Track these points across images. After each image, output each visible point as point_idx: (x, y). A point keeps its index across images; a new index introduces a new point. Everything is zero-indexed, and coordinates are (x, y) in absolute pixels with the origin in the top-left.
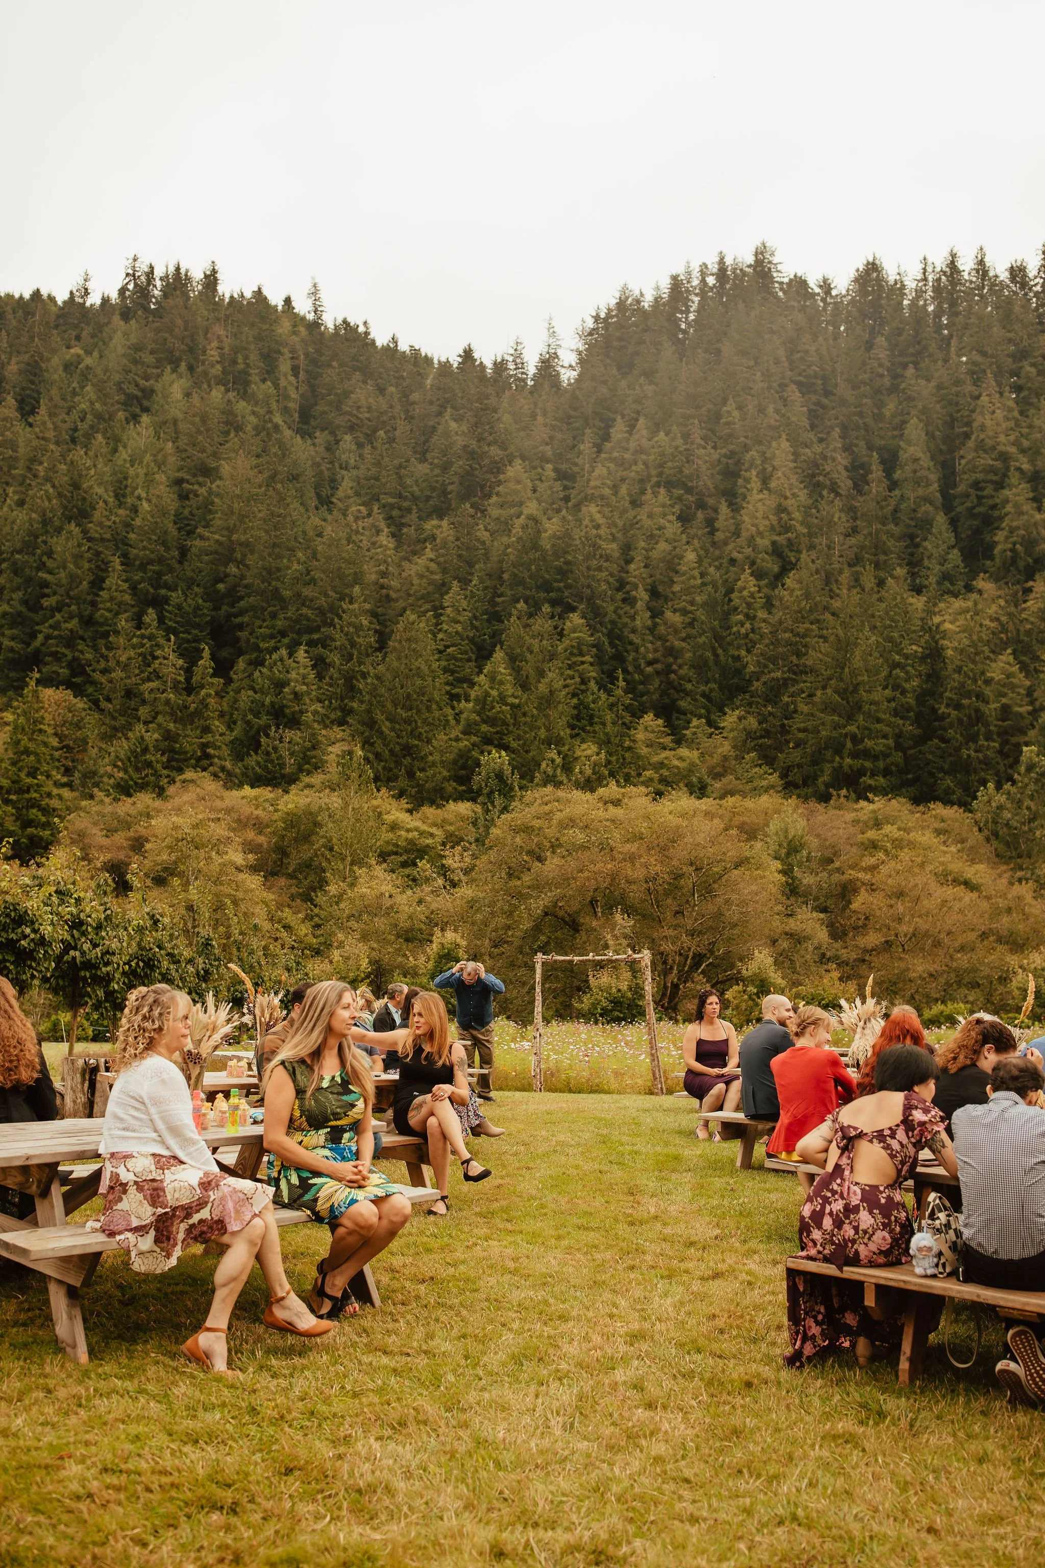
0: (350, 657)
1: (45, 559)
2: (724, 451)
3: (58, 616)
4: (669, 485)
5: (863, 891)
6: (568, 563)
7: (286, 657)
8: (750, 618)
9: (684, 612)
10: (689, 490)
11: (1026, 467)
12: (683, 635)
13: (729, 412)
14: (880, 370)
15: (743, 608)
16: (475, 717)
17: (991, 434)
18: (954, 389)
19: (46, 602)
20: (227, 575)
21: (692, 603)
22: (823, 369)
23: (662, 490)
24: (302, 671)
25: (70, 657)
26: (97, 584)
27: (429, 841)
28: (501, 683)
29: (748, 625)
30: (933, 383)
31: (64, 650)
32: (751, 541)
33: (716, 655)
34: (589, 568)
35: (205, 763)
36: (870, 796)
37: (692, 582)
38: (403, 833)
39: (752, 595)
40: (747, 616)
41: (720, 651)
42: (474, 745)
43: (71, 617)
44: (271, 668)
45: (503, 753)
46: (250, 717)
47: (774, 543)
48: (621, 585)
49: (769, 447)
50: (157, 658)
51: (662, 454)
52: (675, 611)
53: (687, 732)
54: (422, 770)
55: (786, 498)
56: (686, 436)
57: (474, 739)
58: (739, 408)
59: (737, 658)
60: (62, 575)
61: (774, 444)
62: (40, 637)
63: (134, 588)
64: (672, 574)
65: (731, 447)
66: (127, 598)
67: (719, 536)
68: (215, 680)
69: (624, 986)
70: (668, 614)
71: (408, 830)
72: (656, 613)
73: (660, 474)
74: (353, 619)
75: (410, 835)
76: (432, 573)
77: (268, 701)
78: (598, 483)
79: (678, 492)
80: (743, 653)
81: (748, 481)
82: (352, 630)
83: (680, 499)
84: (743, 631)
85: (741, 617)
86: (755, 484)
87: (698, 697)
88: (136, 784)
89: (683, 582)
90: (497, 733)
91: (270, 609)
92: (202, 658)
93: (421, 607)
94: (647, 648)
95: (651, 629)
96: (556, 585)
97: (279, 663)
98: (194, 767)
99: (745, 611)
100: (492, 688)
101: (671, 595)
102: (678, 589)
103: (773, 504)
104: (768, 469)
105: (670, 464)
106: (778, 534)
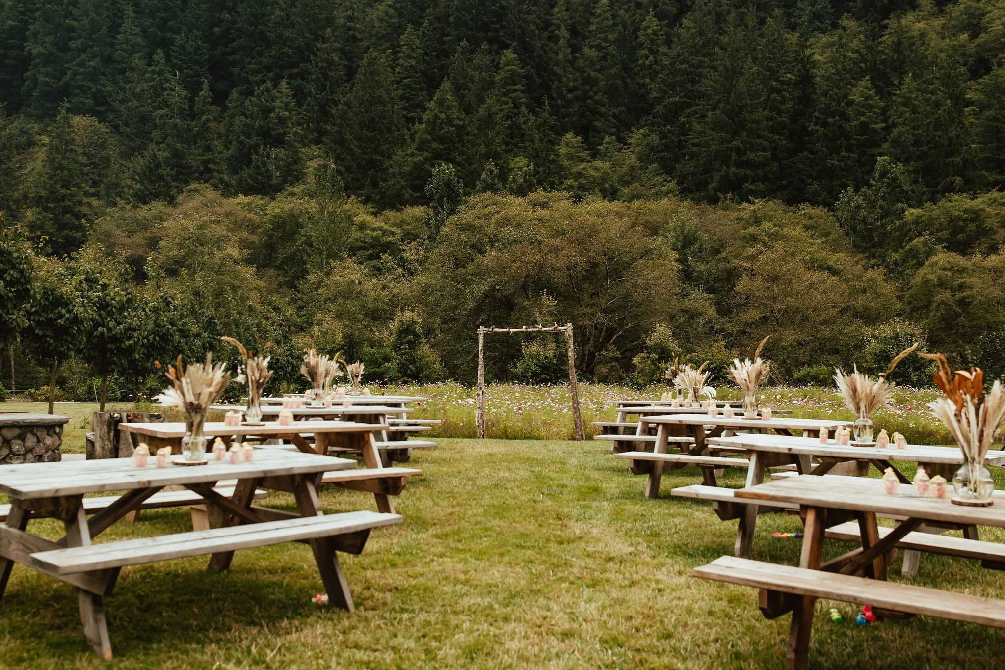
0: (324, 88)
1: (71, 8)
3: (83, 56)
5: (744, 276)
7: (271, 88)
8: (653, 52)
9: (599, 48)
12: (598, 67)
15: (647, 44)
16: (426, 136)
19: (73, 45)
20: (222, 21)
21: (605, 40)
24: (284, 100)
25: (94, 90)
26: (115, 28)
27: (391, 238)
28: (449, 108)
31: (89, 84)
33: (625, 83)
34: (520, 12)
35: (206, 176)
36: (751, 198)
37: (606, 23)
38: (369, 232)
39: (655, 33)
40: (651, 51)
41: (628, 80)
42: (426, 159)
43: (94, 56)
44: (259, 98)
45: (451, 166)
46: (243, 138)
48: (547, 26)
50: (166, 90)
52: (591, 47)
53: (600, 147)
54: (385, 180)
57: (426, 154)
59: (643, 86)
60: (86, 22)
62: (69, 73)
63: (144, 31)
64: (588, 16)
66: (140, 40)
68: (214, 108)
69: (550, 354)
70: (586, 50)
71: (374, 230)
72: (576, 49)
74: (326, 56)
75: (375, 234)
76: (390, 17)
77: (257, 124)
80: (648, 81)
82: (325, 65)
84: (647, 62)
85: (645, 51)
87: (610, 118)
88: (151, 193)
89: (598, 23)
90: (445, 149)
91: (257, 48)
92: (202, 89)
93: (381, 45)
94: (568, 78)
95: (572, 63)
96: (492, 26)
97: (265, 93)
98: (198, 179)
99: (649, 46)
100: (441, 112)
101: (587, 34)
102: (594, 28)
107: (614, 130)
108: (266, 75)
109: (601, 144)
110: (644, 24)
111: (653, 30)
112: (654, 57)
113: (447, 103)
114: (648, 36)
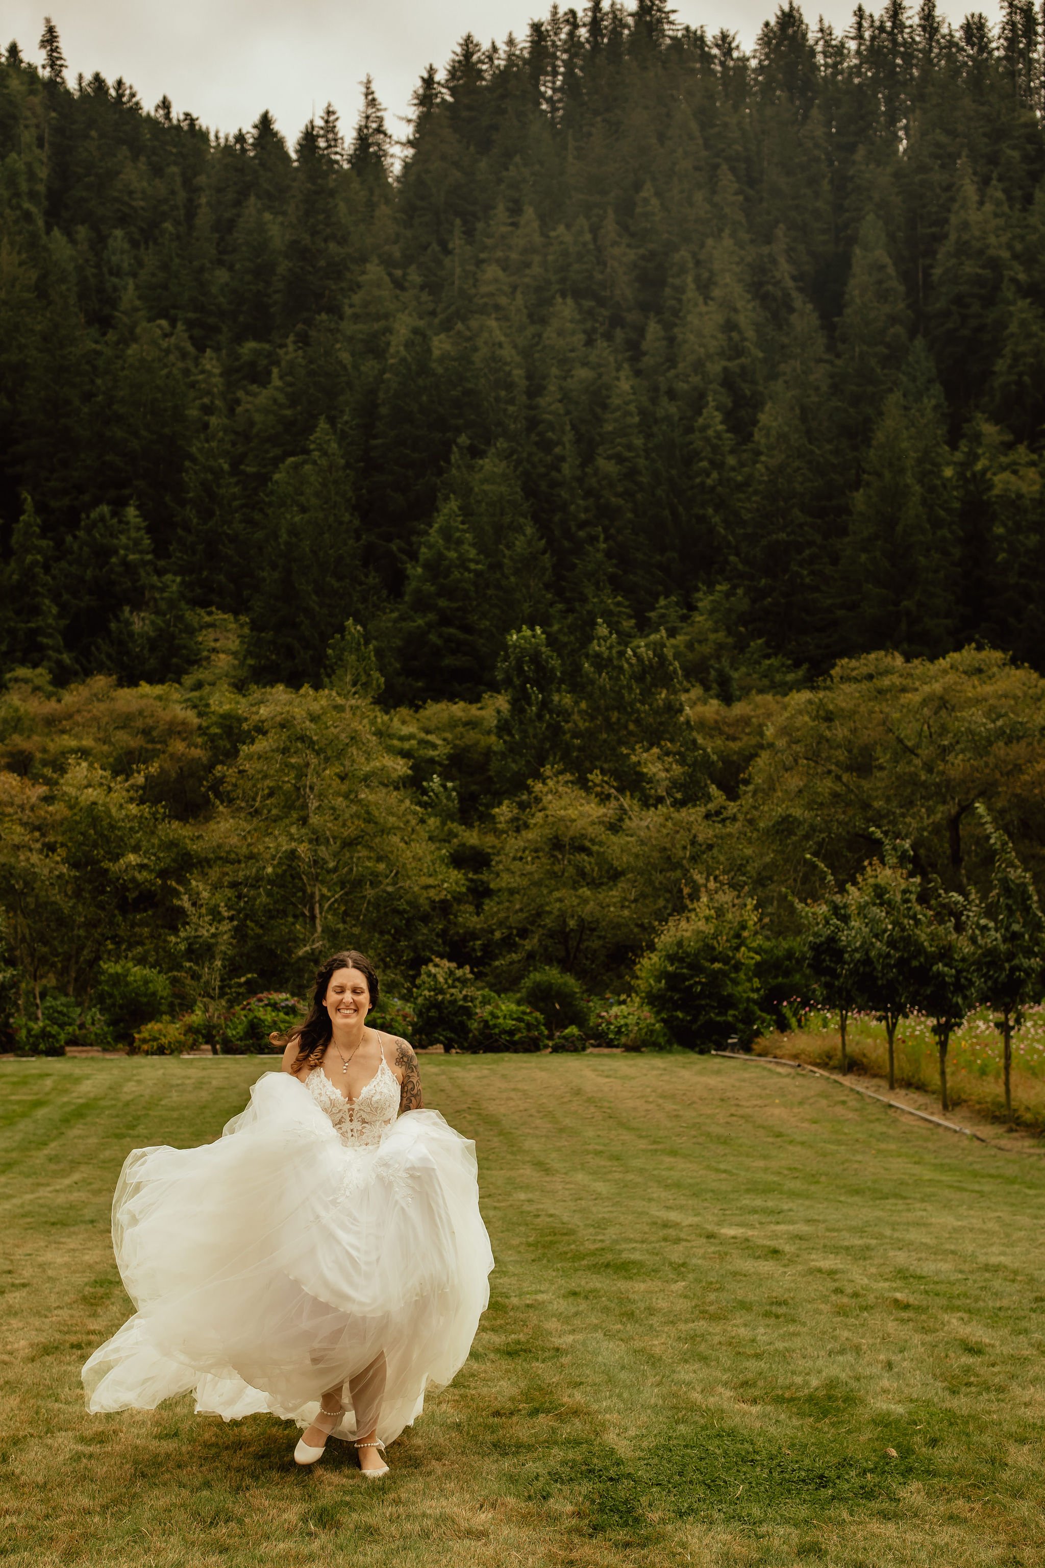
2: (642, 251)
4: (577, 294)
6: (467, 393)
7: (108, 516)
8: (718, 465)
9: (620, 459)
10: (601, 302)
11: (1022, 277)
12: (620, 489)
13: (646, 201)
14: (817, 152)
15: (707, 452)
16: (427, 587)
17: (977, 233)
18: (918, 178)
21: (629, 447)
22: (746, 149)
23: (569, 301)
24: (133, 534)
27: (432, 753)
30: (889, 170)
32: (698, 366)
33: (675, 514)
34: (498, 399)
35: (36, 655)
37: (629, 420)
38: (396, 742)
39: (719, 436)
40: (712, 462)
41: (681, 509)
42: (430, 625)
44: (89, 531)
45: (538, 630)
46: (66, 597)
47: (725, 369)
48: (533, 424)
49: (702, 245)
51: (566, 253)
52: (609, 458)
53: (652, 614)
55: (736, 310)
56: (595, 230)
57: (431, 616)
58: (658, 194)
59: (702, 519)
61: (710, 242)
64: (598, 410)
65: (651, 246)
67: (647, 361)
68: (43, 543)
70: (601, 462)
71: (402, 739)
72: (588, 458)
73: (563, 280)
74: (211, 462)
75: (406, 745)
76: (280, 407)
78: (491, 288)
79: (588, 304)
80: (710, 511)
81: (681, 290)
82: (210, 477)
83: (590, 313)
84: (709, 482)
85: (704, 464)
86: (691, 292)
87: (654, 570)
89: (615, 421)
90: (458, 609)
91: (60, 455)
92: (23, 512)
93: (268, 452)
94: (578, 505)
95: (580, 480)
96: (454, 422)
97: (100, 525)
99: (710, 456)
100: (448, 549)
101: (598, 438)
102: (610, 428)
103: (720, 318)
104: (706, 275)
105: (576, 266)
106: (730, 359)
107: (660, 588)
108: (77, 499)
109: (653, 609)
110: (701, 421)
111: (716, 431)
112: (719, 474)
113: (458, 534)
114: (707, 440)
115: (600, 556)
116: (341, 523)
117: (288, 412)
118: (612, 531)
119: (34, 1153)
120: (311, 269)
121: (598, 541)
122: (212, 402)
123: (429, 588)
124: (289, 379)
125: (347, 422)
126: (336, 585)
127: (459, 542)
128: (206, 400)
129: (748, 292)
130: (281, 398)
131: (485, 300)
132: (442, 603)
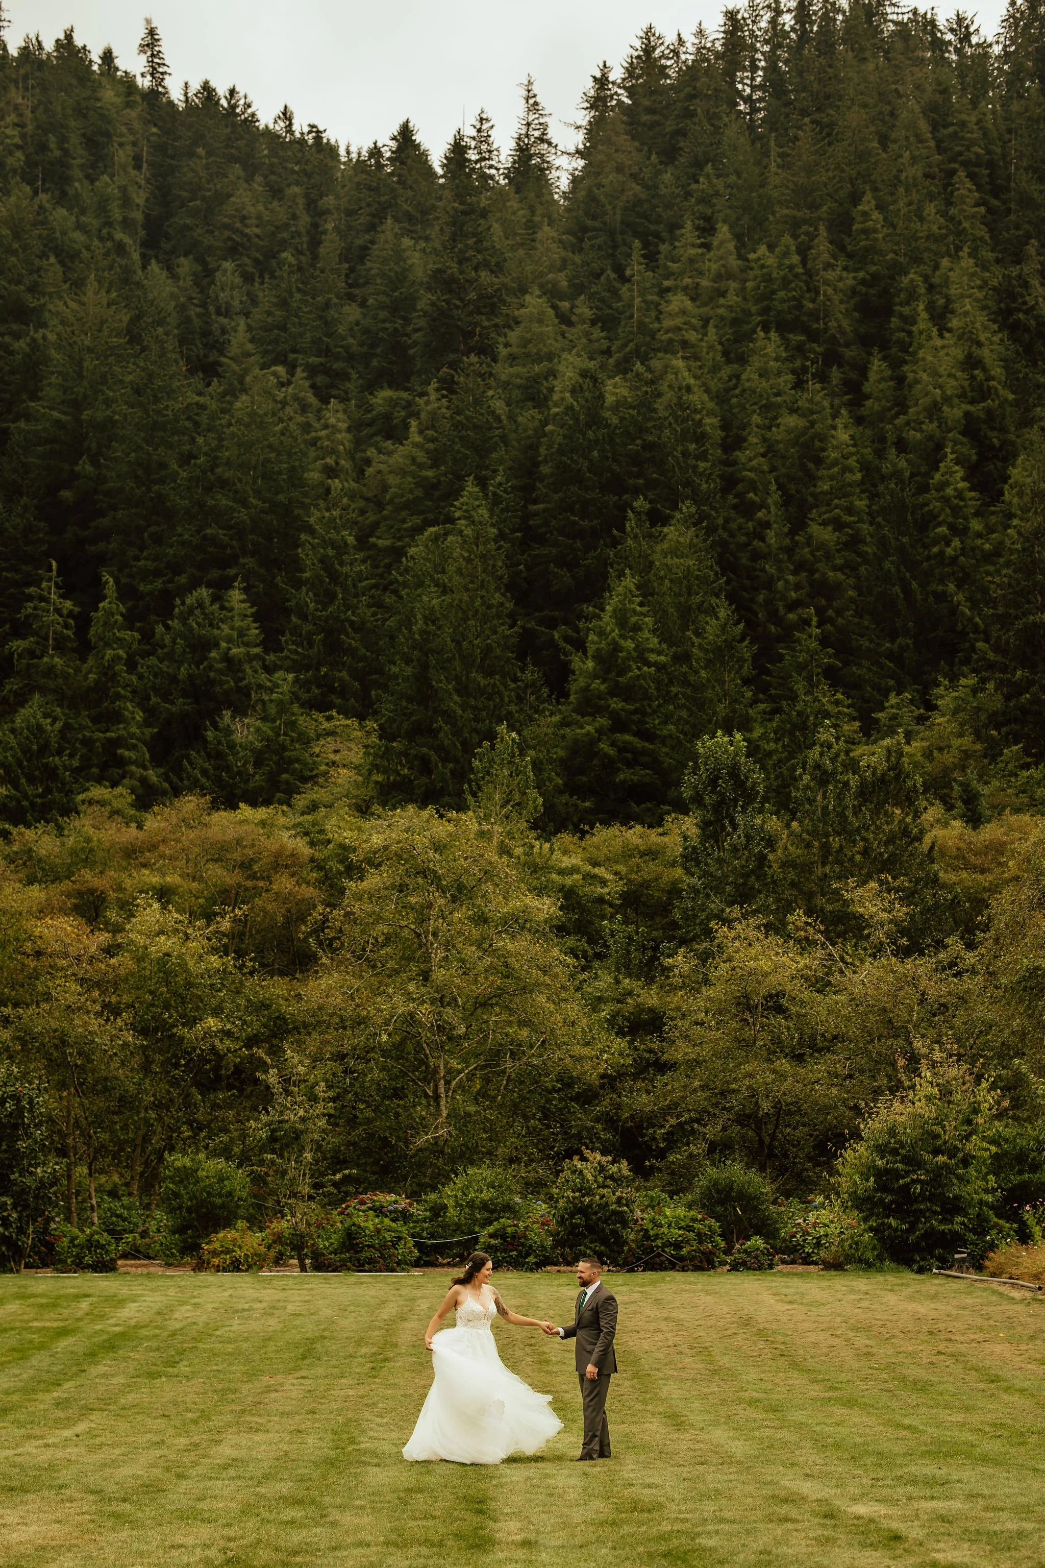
0: (332, 597)
2: (861, 275)
4: (783, 327)
6: (648, 446)
7: (207, 602)
8: (961, 532)
9: (838, 525)
10: (813, 336)
12: (839, 562)
13: (865, 214)
15: (946, 515)
20: (75, 477)
21: (850, 510)
22: (989, 152)
23: (773, 335)
24: (238, 623)
29: (956, 543)
32: (934, 410)
33: (907, 591)
34: (685, 454)
35: (115, 772)
37: (849, 477)
38: (554, 876)
39: (960, 495)
40: (952, 527)
41: (915, 585)
42: (600, 731)
44: (184, 619)
46: (154, 700)
47: (967, 414)
48: (730, 483)
49: (936, 267)
51: (768, 279)
52: (824, 524)
53: (880, 715)
55: (979, 344)
56: (803, 251)
58: (880, 207)
59: (942, 597)
61: (945, 262)
64: (811, 466)
65: (873, 269)
67: (871, 406)
70: (815, 529)
71: (562, 872)
72: (798, 524)
73: (765, 311)
75: (568, 881)
76: (421, 466)
77: (183, 672)
78: (678, 321)
79: (797, 338)
80: (952, 587)
81: (910, 320)
82: (331, 552)
83: (800, 349)
84: (949, 551)
85: (943, 530)
86: (923, 322)
87: (883, 660)
88: (32, 804)
89: (832, 478)
90: (635, 712)
91: (153, 529)
92: (104, 598)
93: (404, 521)
94: (787, 582)
95: (790, 551)
96: (631, 481)
97: (197, 612)
98: (99, 780)
99: (950, 519)
100: (624, 637)
101: (810, 499)
102: (826, 488)
103: (958, 353)
104: (942, 301)
105: (782, 294)
106: (972, 403)
107: (892, 683)
108: (171, 581)
109: (883, 709)
110: (937, 476)
111: (956, 489)
112: (962, 542)
113: (634, 619)
114: (946, 500)
115: (814, 645)
116: (489, 607)
117: (430, 473)
118: (830, 613)
119: (40, 1396)
120: (458, 303)
121: (810, 626)
122: (337, 463)
123: (597, 684)
124: (430, 433)
125: (500, 484)
126: (483, 682)
127: (637, 628)
128: (330, 461)
129: (994, 321)
130: (421, 457)
131: (670, 335)
132: (616, 704)
